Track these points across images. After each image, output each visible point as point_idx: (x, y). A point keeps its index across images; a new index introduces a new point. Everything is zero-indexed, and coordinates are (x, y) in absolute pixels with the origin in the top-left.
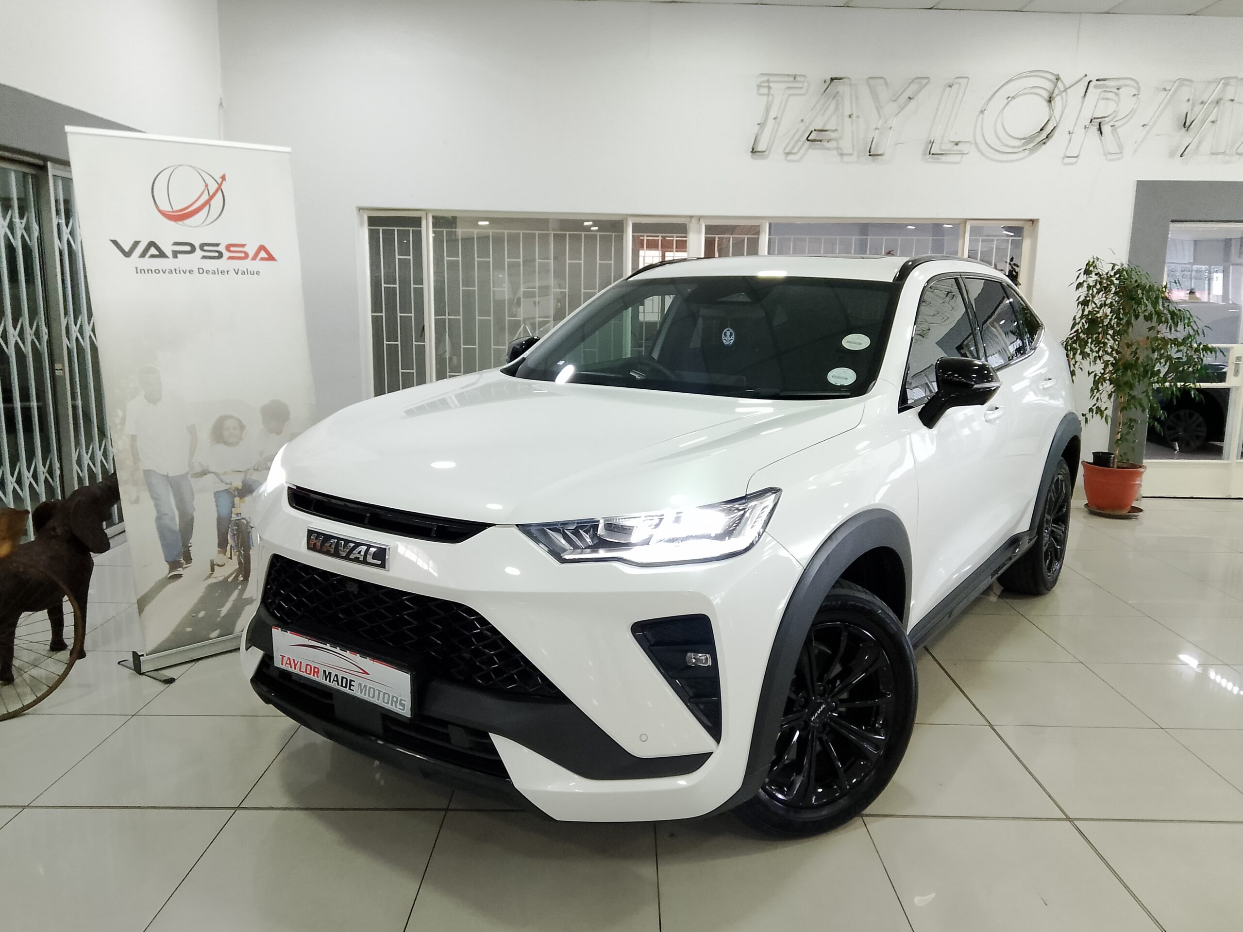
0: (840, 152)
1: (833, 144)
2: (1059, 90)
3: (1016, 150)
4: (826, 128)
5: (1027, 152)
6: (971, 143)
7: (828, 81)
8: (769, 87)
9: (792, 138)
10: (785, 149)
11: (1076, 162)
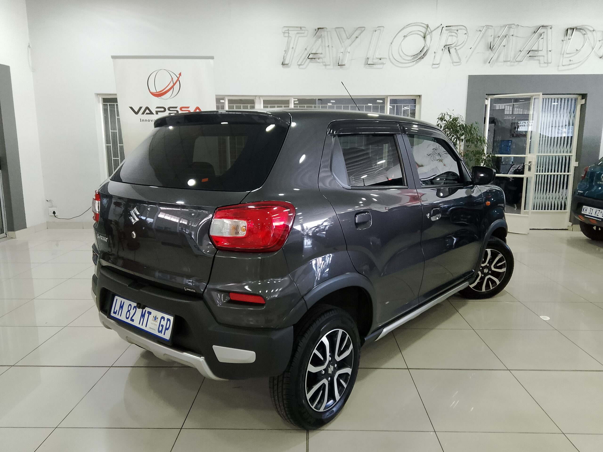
0: (324, 64)
1: (320, 60)
2: (429, 32)
3: (409, 62)
4: (317, 52)
5: (414, 62)
6: (387, 59)
7: (317, 30)
8: (289, 33)
9: (301, 57)
10: (298, 62)
11: (439, 67)
